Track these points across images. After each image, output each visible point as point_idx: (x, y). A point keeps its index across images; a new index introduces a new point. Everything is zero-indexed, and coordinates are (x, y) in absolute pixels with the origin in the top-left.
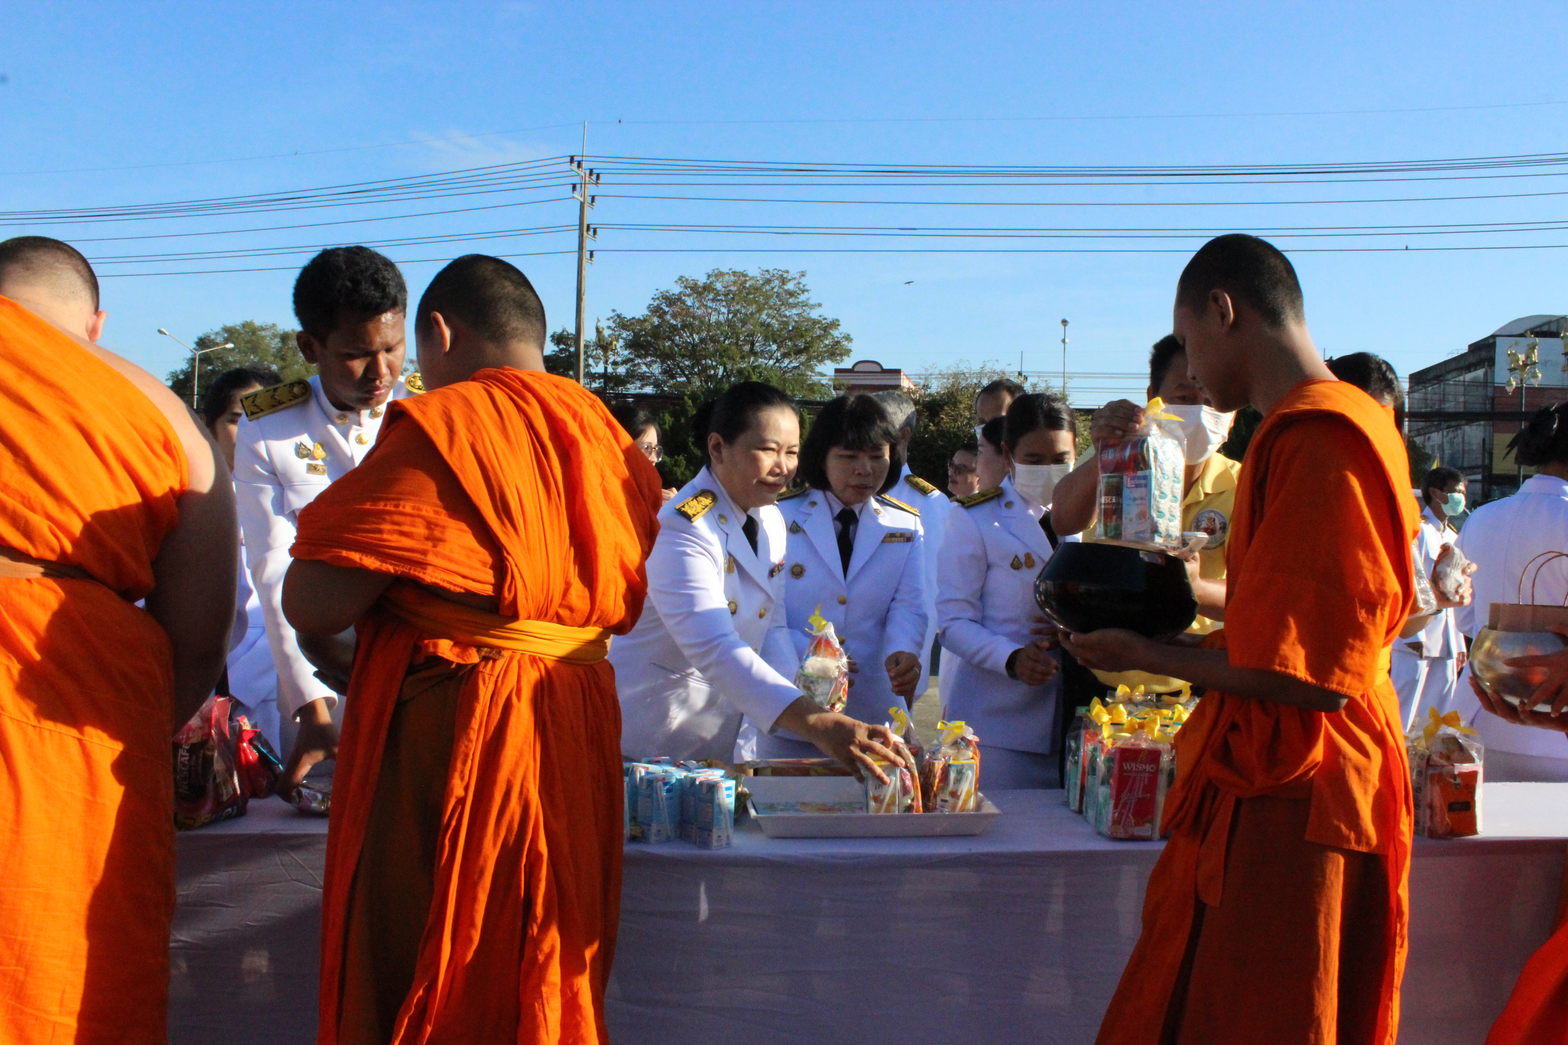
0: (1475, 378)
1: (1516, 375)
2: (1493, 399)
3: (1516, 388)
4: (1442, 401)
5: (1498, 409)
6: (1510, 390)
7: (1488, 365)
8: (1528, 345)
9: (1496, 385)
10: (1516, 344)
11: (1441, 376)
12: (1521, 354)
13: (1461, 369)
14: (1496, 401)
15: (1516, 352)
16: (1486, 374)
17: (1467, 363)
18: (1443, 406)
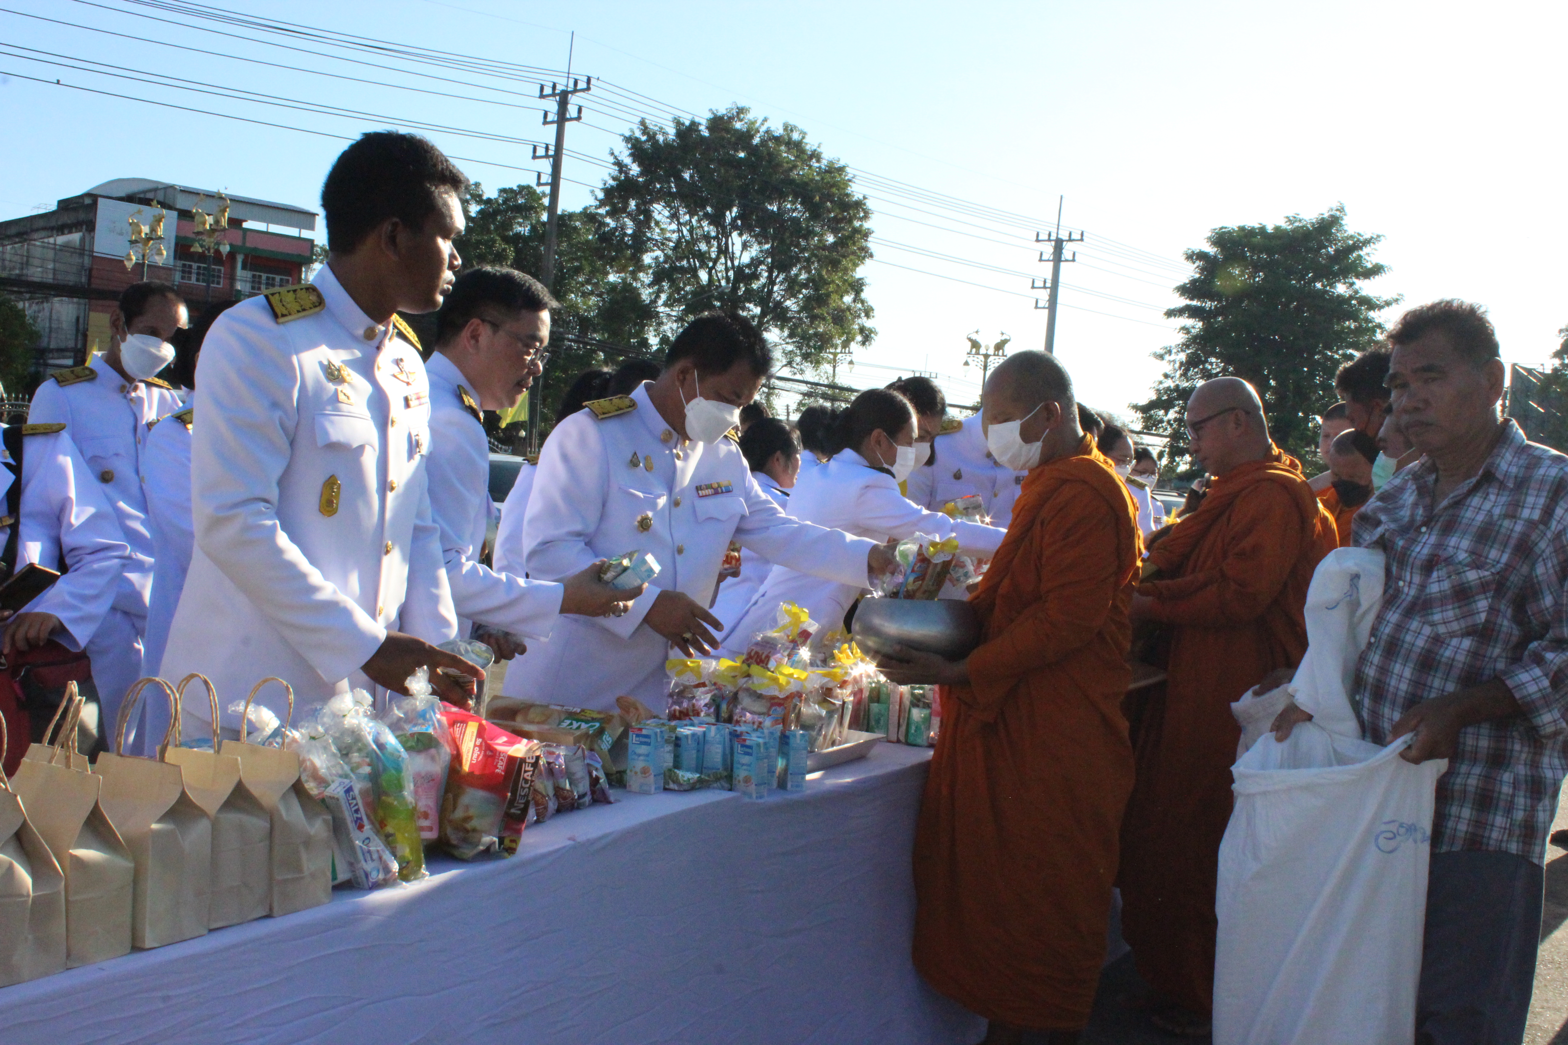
0: (69, 242)
1: (136, 249)
2: (91, 270)
3: (136, 263)
4: (26, 264)
5: (97, 284)
6: (129, 265)
7: (86, 230)
8: (154, 216)
9: (95, 254)
10: (139, 212)
11: (26, 233)
12: (144, 225)
13: (52, 229)
14: (94, 273)
15: (138, 222)
16: (83, 240)
17: (59, 223)
18: (25, 272)
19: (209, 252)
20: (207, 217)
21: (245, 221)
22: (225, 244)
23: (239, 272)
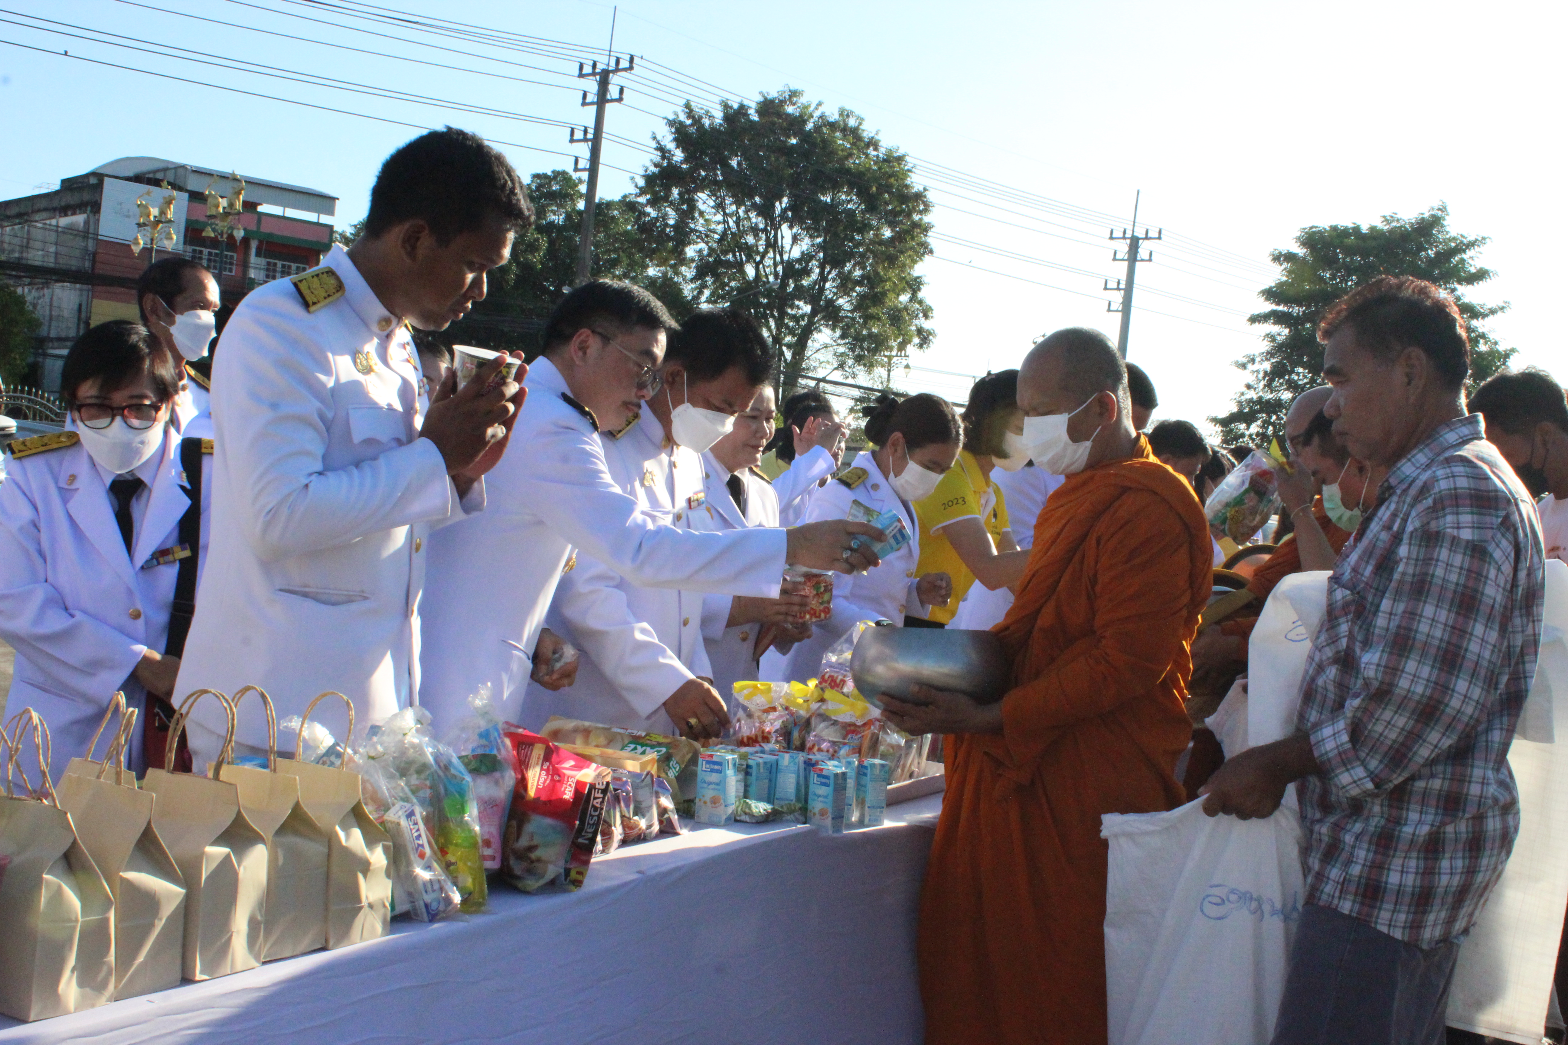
0: (72, 224)
1: (145, 232)
2: (95, 254)
3: (144, 248)
4: (26, 247)
5: (101, 269)
6: (136, 249)
7: (91, 211)
8: (164, 198)
9: (100, 237)
10: (148, 193)
11: (27, 214)
12: (153, 207)
13: (54, 209)
14: (98, 258)
15: (147, 204)
16: (87, 223)
17: (63, 204)
18: (25, 255)
19: (222, 237)
20: (220, 200)
21: (260, 204)
22: (239, 229)
23: (253, 259)
